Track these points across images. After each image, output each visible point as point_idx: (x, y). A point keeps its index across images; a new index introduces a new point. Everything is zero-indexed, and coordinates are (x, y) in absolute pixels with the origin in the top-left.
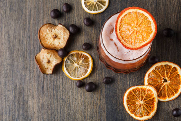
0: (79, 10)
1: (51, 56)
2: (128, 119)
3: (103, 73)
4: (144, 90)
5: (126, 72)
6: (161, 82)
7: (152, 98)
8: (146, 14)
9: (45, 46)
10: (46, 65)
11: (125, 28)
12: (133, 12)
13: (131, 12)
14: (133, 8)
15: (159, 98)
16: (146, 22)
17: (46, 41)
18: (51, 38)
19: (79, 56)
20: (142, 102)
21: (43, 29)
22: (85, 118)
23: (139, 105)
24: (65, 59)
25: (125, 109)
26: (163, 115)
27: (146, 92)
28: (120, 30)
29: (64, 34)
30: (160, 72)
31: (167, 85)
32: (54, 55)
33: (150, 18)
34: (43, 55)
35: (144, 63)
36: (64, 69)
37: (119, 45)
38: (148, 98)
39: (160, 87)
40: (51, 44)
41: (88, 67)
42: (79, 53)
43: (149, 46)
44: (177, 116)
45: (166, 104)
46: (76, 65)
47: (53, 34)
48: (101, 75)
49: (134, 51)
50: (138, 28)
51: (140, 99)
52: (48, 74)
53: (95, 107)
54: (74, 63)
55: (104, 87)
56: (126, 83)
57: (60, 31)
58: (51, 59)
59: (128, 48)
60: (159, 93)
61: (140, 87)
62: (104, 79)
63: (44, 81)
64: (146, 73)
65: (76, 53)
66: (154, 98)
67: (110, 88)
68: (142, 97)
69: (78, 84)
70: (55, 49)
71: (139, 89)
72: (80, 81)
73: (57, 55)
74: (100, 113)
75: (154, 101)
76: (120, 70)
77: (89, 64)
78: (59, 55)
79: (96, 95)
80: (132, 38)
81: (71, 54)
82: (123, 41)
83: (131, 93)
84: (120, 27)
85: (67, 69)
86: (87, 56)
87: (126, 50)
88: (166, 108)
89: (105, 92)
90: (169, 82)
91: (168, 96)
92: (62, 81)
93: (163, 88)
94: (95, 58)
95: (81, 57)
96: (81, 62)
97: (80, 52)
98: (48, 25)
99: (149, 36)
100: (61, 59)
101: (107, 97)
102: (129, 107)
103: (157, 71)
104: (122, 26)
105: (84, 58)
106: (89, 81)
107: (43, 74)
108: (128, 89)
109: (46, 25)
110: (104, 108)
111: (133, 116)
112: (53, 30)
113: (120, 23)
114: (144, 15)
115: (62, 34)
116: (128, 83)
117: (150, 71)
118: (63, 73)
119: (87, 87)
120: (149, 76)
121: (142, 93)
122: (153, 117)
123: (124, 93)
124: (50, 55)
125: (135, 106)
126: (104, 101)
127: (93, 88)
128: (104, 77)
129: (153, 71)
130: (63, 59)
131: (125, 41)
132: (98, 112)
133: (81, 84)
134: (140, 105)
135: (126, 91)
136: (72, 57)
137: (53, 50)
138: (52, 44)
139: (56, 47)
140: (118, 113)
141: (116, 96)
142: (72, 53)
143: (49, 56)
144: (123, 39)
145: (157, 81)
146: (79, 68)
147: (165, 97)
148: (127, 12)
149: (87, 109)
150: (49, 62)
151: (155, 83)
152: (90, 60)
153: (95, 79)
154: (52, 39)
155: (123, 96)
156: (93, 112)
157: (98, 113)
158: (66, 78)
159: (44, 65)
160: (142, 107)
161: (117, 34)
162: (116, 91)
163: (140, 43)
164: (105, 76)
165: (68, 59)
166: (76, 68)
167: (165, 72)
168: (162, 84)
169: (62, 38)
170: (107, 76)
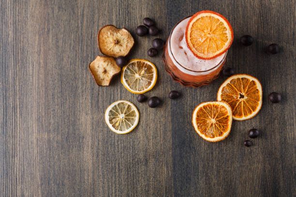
0: (141, 10)
1: (107, 65)
2: (197, 140)
3: (169, 86)
4: (216, 107)
5: (197, 86)
6: (237, 98)
7: (225, 116)
8: (222, 20)
9: (103, 51)
10: (101, 75)
11: (196, 34)
12: (206, 16)
13: (204, 17)
14: (207, 12)
15: (234, 117)
16: (221, 29)
17: (105, 46)
18: (111, 43)
19: (140, 66)
20: (213, 121)
21: (104, 30)
22: (147, 138)
23: (210, 124)
24: (125, 69)
25: (194, 129)
26: (237, 136)
27: (219, 109)
28: (190, 37)
29: (127, 41)
30: (235, 87)
31: (244, 101)
32: (111, 63)
33: (226, 24)
34: (99, 64)
35: (218, 76)
36: (124, 81)
37: (190, 53)
38: (221, 117)
39: (236, 103)
40: (110, 49)
41: (151, 78)
42: (140, 62)
43: (223, 55)
44: (254, 137)
45: (241, 123)
46: (137, 76)
47: (115, 39)
48: (166, 89)
49: (207, 61)
50: (212, 35)
51: (211, 117)
52: (104, 86)
53: (159, 125)
54: (134, 74)
55: (170, 102)
56: (196, 98)
57: (123, 37)
58: (108, 69)
59: (200, 58)
60: (234, 111)
61: (212, 103)
62: (170, 93)
63: (99, 94)
64: (219, 87)
65: (137, 62)
66: (228, 116)
67: (177, 104)
68: (215, 115)
69: (139, 98)
70: (113, 57)
71: (211, 105)
72: (142, 95)
73: (115, 64)
74: (165, 133)
75: (228, 120)
76: (189, 83)
77: (152, 75)
78: (117, 63)
79: (161, 112)
80: (205, 46)
81: (131, 63)
82: (194, 49)
83: (201, 109)
84: (191, 33)
85: (126, 81)
86: (150, 66)
87: (196, 60)
88: (242, 128)
89: (171, 108)
90: (246, 98)
91: (245, 114)
92: (121, 95)
93: (239, 105)
94: (159, 68)
95: (143, 66)
96: (143, 72)
97: (143, 61)
98: (110, 27)
99: (224, 44)
100: (119, 68)
101: (174, 114)
102: (198, 126)
103: (232, 85)
104: (193, 32)
105: (146, 69)
106: (153, 95)
107: (98, 86)
108: (198, 105)
109: (108, 27)
110: (170, 127)
111: (203, 136)
112: (115, 34)
113: (191, 28)
114: (218, 20)
115: (125, 41)
116: (199, 98)
117: (225, 85)
118: (122, 85)
119: (150, 102)
120: (223, 90)
121: (214, 110)
122: (226, 138)
123: (193, 110)
124: (107, 63)
125: (205, 125)
126: (170, 118)
127: (157, 103)
128: (170, 91)
129: (228, 85)
130: (122, 68)
131: (196, 49)
132: (162, 131)
133: (144, 98)
134: (212, 124)
135: (195, 107)
136: (132, 66)
137: (111, 57)
138: (112, 50)
139: (114, 55)
140: (186, 133)
141: (184, 113)
142: (133, 62)
143: (105, 65)
144: (194, 47)
145: (232, 96)
146: (141, 80)
147: (240, 115)
148: (199, 16)
149: (150, 128)
150: (105, 72)
151: (230, 99)
152: (154, 70)
153: (160, 93)
154: (113, 44)
155: (192, 114)
156: (157, 131)
157: (162, 133)
158: (125, 91)
159: (99, 75)
160: (214, 126)
161: (187, 41)
162: (184, 107)
163: (213, 52)
164: (171, 89)
165: (128, 68)
166: (137, 80)
167: (242, 86)
168: (238, 100)
169: (124, 46)
170: (173, 90)
